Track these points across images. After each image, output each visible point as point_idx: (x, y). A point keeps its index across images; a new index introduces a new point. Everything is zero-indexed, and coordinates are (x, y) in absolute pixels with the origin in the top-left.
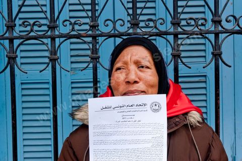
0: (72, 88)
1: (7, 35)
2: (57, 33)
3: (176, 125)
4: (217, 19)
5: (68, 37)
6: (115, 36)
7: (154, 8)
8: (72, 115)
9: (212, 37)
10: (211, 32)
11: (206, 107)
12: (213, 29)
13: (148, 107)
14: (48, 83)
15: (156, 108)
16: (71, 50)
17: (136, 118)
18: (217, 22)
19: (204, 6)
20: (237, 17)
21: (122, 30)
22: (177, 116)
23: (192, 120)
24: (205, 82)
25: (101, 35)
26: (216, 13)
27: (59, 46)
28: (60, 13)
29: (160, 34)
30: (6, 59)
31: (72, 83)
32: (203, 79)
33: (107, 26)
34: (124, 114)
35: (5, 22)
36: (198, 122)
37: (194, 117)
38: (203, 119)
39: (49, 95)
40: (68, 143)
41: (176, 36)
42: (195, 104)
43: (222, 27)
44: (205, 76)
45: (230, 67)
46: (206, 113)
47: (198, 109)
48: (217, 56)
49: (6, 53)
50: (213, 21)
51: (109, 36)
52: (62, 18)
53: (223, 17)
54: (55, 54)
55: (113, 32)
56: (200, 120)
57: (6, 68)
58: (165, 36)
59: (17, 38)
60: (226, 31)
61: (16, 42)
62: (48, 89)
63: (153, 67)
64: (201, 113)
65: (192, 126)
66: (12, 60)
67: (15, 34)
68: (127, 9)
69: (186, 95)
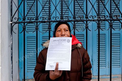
0: (43, 38)
1: (23, 21)
2: (38, 21)
3: (74, 47)
4: (87, 17)
5: (42, 22)
6: (56, 22)
7: (68, 14)
8: (42, 45)
9: (85, 22)
10: (85, 21)
11: (84, 44)
12: (86, 19)
13: (66, 41)
14: (35, 37)
15: (68, 41)
16: (43, 27)
17: (62, 44)
18: (87, 18)
19: (83, 14)
20: (93, 16)
21: (58, 20)
22: (74, 45)
23: (79, 46)
24: (84, 36)
25: (52, 21)
26: (86, 15)
27: (39, 25)
28: (39, 15)
29: (70, 21)
30: (23, 29)
31: (43, 37)
32: (83, 36)
33: (54, 19)
34: (59, 42)
35: (22, 18)
36: (81, 47)
37: (80, 45)
38: (82, 46)
39: (35, 41)
40: (41, 53)
41: (74, 22)
42: (80, 41)
43: (88, 19)
44: (84, 35)
45: (91, 31)
46: (84, 46)
47: (81, 43)
48: (87, 28)
49: (22, 27)
50: (85, 17)
51: (54, 22)
52: (40, 16)
53: (89, 16)
54: (38, 27)
55: (55, 20)
56: (81, 46)
57: (22, 31)
58: (71, 22)
59: (26, 22)
60: (89, 20)
61: (26, 24)
62: (35, 39)
63: (69, 31)
64: (82, 44)
65: (79, 48)
66: (24, 29)
67: (25, 21)
68: (60, 15)
69: (77, 39)
